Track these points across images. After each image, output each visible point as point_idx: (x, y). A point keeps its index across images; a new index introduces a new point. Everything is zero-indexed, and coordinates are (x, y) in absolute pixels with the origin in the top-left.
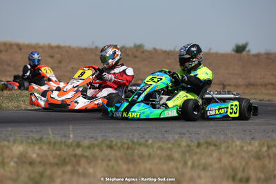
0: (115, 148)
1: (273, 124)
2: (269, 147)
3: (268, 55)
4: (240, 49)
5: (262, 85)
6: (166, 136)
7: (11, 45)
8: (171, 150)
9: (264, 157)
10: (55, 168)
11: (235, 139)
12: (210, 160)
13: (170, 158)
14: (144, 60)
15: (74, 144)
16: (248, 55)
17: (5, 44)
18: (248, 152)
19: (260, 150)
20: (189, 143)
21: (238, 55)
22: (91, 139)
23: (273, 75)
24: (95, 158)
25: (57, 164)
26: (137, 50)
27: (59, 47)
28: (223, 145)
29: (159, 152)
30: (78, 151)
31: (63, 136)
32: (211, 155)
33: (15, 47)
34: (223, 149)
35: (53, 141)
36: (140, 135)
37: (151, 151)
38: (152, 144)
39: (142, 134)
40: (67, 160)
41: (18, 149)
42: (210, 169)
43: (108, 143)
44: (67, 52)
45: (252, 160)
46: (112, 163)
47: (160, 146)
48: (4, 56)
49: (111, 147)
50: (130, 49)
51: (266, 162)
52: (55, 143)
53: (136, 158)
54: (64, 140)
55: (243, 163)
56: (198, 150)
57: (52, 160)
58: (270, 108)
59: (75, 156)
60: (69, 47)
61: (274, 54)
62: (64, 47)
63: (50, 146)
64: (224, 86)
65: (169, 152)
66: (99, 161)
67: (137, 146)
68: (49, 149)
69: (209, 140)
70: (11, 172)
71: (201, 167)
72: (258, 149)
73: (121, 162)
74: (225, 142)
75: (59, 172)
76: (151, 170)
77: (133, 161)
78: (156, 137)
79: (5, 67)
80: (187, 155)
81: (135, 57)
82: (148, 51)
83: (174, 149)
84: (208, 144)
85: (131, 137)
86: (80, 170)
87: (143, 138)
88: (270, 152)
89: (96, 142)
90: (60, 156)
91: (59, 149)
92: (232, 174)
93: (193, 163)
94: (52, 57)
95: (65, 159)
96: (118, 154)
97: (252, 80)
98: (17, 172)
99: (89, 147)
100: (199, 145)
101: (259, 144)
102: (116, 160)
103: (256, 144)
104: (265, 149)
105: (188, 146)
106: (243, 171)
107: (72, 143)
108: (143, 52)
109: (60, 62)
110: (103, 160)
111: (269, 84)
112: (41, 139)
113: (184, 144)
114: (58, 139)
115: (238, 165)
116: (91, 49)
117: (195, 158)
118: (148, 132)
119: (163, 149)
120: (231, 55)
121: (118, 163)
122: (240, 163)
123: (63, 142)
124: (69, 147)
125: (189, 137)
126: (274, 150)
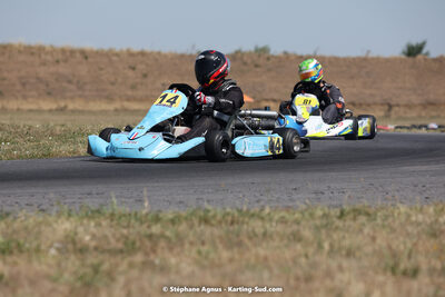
0: (213, 222)
4: (413, 51)
6: (295, 197)
7: (72, 52)
8: (299, 223)
9: (442, 232)
10: (119, 258)
12: (358, 240)
13: (297, 238)
14: (269, 70)
15: (149, 217)
16: (425, 60)
17: (63, 51)
18: (418, 224)
19: (437, 221)
20: (326, 210)
21: (410, 60)
24: (180, 239)
26: (259, 56)
27: (143, 54)
28: (379, 214)
29: (280, 228)
30: (156, 229)
32: (361, 231)
33: (78, 55)
34: (379, 221)
36: (255, 196)
37: (268, 225)
38: (269, 214)
39: (257, 194)
40: (138, 244)
41: (64, 226)
42: (358, 254)
43: (202, 214)
44: (156, 60)
45: (424, 237)
46: (204, 249)
47: (283, 217)
48: (63, 69)
49: (205, 220)
50: (250, 53)
52: (120, 216)
53: (246, 241)
54: (135, 208)
55: (409, 245)
56: (339, 223)
57: (114, 244)
59: (150, 236)
60: (159, 53)
62: (151, 53)
63: (112, 220)
64: (390, 107)
65: (295, 227)
66: (187, 246)
67: (246, 219)
68: (110, 226)
69: (358, 206)
70: (49, 266)
71: (344, 252)
72: (433, 219)
73: (220, 246)
74: (382, 208)
75: (123, 266)
76: (266, 259)
77: (240, 244)
79: (65, 84)
80: (323, 231)
81: (256, 66)
82: (276, 57)
83: (303, 223)
84: (357, 212)
86: (157, 262)
87: (258, 202)
89: (184, 214)
90: (127, 238)
91: (128, 227)
92: (391, 263)
93: (331, 246)
94: (133, 69)
96: (217, 232)
97: (432, 97)
98: (59, 265)
99: (173, 221)
101: (435, 210)
102: (213, 242)
105: (325, 216)
106: (409, 256)
107: (147, 214)
108: (268, 59)
109: (145, 76)
110: (192, 243)
113: (319, 213)
114: (126, 209)
115: (402, 247)
116: (191, 56)
117: (335, 236)
118: (268, 191)
119: (286, 222)
120: (401, 60)
121: (215, 248)
122: (405, 243)
123: (133, 214)
124: (142, 223)
125: (330, 198)
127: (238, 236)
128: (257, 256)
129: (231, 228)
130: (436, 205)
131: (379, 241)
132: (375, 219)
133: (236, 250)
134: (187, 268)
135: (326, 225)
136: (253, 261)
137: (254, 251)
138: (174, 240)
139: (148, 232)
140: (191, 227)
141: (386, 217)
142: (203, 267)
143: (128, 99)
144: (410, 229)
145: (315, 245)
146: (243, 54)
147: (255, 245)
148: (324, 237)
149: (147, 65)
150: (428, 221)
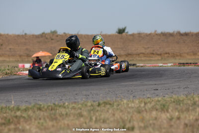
0: (43, 110)
1: (146, 85)
2: (145, 104)
3: (139, 34)
4: (121, 31)
5: (136, 55)
6: (77, 97)
8: (81, 109)
9: (143, 111)
10: (3, 126)
11: (123, 99)
12: (107, 115)
13: (81, 115)
14: (58, 41)
16: (126, 35)
18: (133, 108)
19: (140, 106)
20: (92, 103)
21: (120, 35)
23: (143, 47)
24: (30, 117)
25: (4, 124)
26: (53, 35)
28: (115, 104)
29: (73, 111)
30: (18, 113)
32: (108, 111)
34: (115, 107)
36: (59, 98)
37: (67, 110)
38: (68, 105)
39: (60, 97)
40: (11, 120)
42: (107, 122)
43: (38, 106)
44: (6, 38)
45: (135, 113)
46: (42, 121)
47: (73, 107)
49: (40, 109)
50: (49, 33)
51: (144, 114)
52: (2, 108)
53: (59, 117)
54: (8, 105)
55: (129, 116)
56: (99, 109)
58: (143, 73)
59: (16, 117)
60: (8, 35)
61: (143, 33)
62: (4, 35)
65: (79, 111)
66: (33, 120)
67: (58, 108)
69: (105, 100)
71: (102, 121)
72: (138, 105)
73: (48, 120)
74: (116, 101)
75: (6, 130)
76: (68, 125)
77: (56, 119)
78: (70, 99)
80: (92, 112)
81: (52, 39)
82: (60, 35)
83: (83, 109)
84: (105, 103)
86: (20, 127)
87: (61, 100)
88: (147, 107)
89: (30, 106)
90: (6, 118)
91: (6, 113)
92: (122, 125)
93: (96, 118)
96: (45, 114)
97: (130, 52)
99: (26, 110)
100: (99, 105)
101: (139, 102)
102: (44, 119)
103: (137, 102)
104: (143, 105)
105: (92, 105)
107: (14, 107)
108: (57, 36)
110: (35, 119)
111: (141, 53)
113: (89, 104)
114: (4, 105)
115: (126, 118)
116: (22, 35)
117: (97, 114)
118: (64, 95)
119: (75, 109)
120: (116, 35)
121: (46, 121)
122: (127, 116)
123: (7, 107)
124: (12, 111)
125: (92, 98)
126: (149, 106)
127: (55, 115)
128: (64, 124)
129: (51, 112)
130: (139, 99)
131: (116, 115)
132: (113, 106)
133: (54, 121)
134: (34, 130)
135: (93, 109)
136: (63, 126)
137: (63, 122)
138: (27, 118)
139: (15, 115)
142: (41, 129)
144: (129, 110)
145: (89, 118)
146: (47, 34)
147: (63, 119)
148: (92, 115)
149: (3, 40)
150: (136, 106)
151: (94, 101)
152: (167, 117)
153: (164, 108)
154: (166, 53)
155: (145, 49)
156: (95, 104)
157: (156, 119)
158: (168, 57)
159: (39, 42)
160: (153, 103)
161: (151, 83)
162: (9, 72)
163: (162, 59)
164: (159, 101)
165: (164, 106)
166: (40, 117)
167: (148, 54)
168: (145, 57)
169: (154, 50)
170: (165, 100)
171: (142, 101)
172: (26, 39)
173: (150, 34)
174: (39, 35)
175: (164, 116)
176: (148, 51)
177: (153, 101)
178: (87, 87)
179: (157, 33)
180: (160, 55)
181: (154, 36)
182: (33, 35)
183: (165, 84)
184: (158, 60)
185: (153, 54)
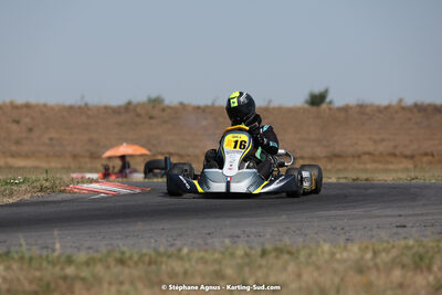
0: (131, 263)
1: (379, 216)
2: (375, 253)
3: (362, 108)
4: (317, 100)
5: (353, 156)
6: (210, 241)
8: (220, 263)
9: (369, 268)
11: (322, 243)
12: (283, 277)
14: (165, 122)
15: (63, 259)
16: (330, 109)
18: (344, 261)
19: (362, 258)
20: (248, 250)
21: (314, 109)
22: (91, 251)
23: (370, 139)
24: (98, 280)
25: (37, 293)
26: (154, 107)
27: (27, 106)
28: (302, 253)
29: (200, 267)
30: (70, 271)
31: (43, 248)
32: (284, 269)
34: (302, 258)
35: (27, 255)
36: (168, 241)
37: (187, 265)
38: (188, 255)
39: (170, 239)
40: (53, 286)
43: (118, 255)
44: (43, 113)
46: (126, 287)
47: (202, 258)
49: (122, 262)
50: (142, 105)
51: (373, 276)
52: (31, 259)
54: (44, 253)
55: (337, 280)
56: (263, 262)
58: (371, 191)
59: (65, 278)
60: (45, 106)
61: (371, 105)
62: (37, 106)
63: (22, 263)
65: (216, 267)
66: (105, 286)
67: (164, 259)
68: (21, 269)
69: (279, 245)
72: (358, 257)
73: (140, 286)
74: (304, 247)
77: (160, 283)
80: (247, 269)
81: (151, 118)
82: (171, 108)
83: (225, 262)
84: (279, 251)
85: (153, 245)
87: (172, 245)
88: (378, 261)
89: (98, 256)
90: (40, 279)
91: (40, 269)
94: (18, 123)
95: (48, 285)
96: (136, 273)
97: (338, 149)
99: (87, 263)
100: (264, 253)
101: (360, 249)
102: (132, 283)
103: (355, 248)
104: (369, 256)
105: (247, 255)
106: (338, 292)
107: (59, 257)
108: (163, 110)
109: (30, 130)
110: (110, 283)
111: (365, 153)
112: (7, 253)
113: (240, 252)
114: (36, 251)
115: (329, 283)
116: (80, 108)
117: (260, 274)
118: (180, 235)
119: (206, 262)
120: (304, 109)
124: (54, 265)
125: (247, 241)
126: (384, 257)
127: (158, 275)
129: (150, 269)
130: (361, 243)
131: (306, 277)
132: (297, 258)
133: (157, 288)
138: (91, 280)
139: (62, 274)
140: (108, 267)
141: (310, 255)
143: (13, 156)
146: (139, 105)
148: (247, 274)
149: (32, 118)
151: (251, 248)
152: (428, 284)
153: (420, 262)
154: (426, 154)
155: (375, 142)
156: (253, 252)
157: (401, 286)
158: (430, 163)
159: (119, 125)
160: (394, 253)
161: (388, 212)
162: (47, 184)
163: (415, 166)
164: (408, 248)
165: (421, 258)
166: (121, 278)
167: (381, 154)
168: (375, 162)
169: (395, 147)
170: (424, 247)
171: (367, 247)
172: (88, 117)
173: (387, 108)
174: (120, 107)
175: (421, 280)
176: (381, 148)
177: (393, 247)
178: (234, 220)
179: (403, 104)
180: (412, 157)
181: (397, 112)
182: (106, 108)
183: (422, 215)
184: (407, 170)
185: (394, 155)
